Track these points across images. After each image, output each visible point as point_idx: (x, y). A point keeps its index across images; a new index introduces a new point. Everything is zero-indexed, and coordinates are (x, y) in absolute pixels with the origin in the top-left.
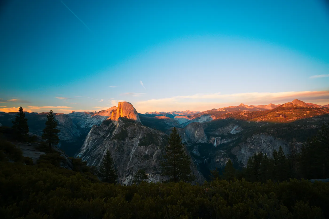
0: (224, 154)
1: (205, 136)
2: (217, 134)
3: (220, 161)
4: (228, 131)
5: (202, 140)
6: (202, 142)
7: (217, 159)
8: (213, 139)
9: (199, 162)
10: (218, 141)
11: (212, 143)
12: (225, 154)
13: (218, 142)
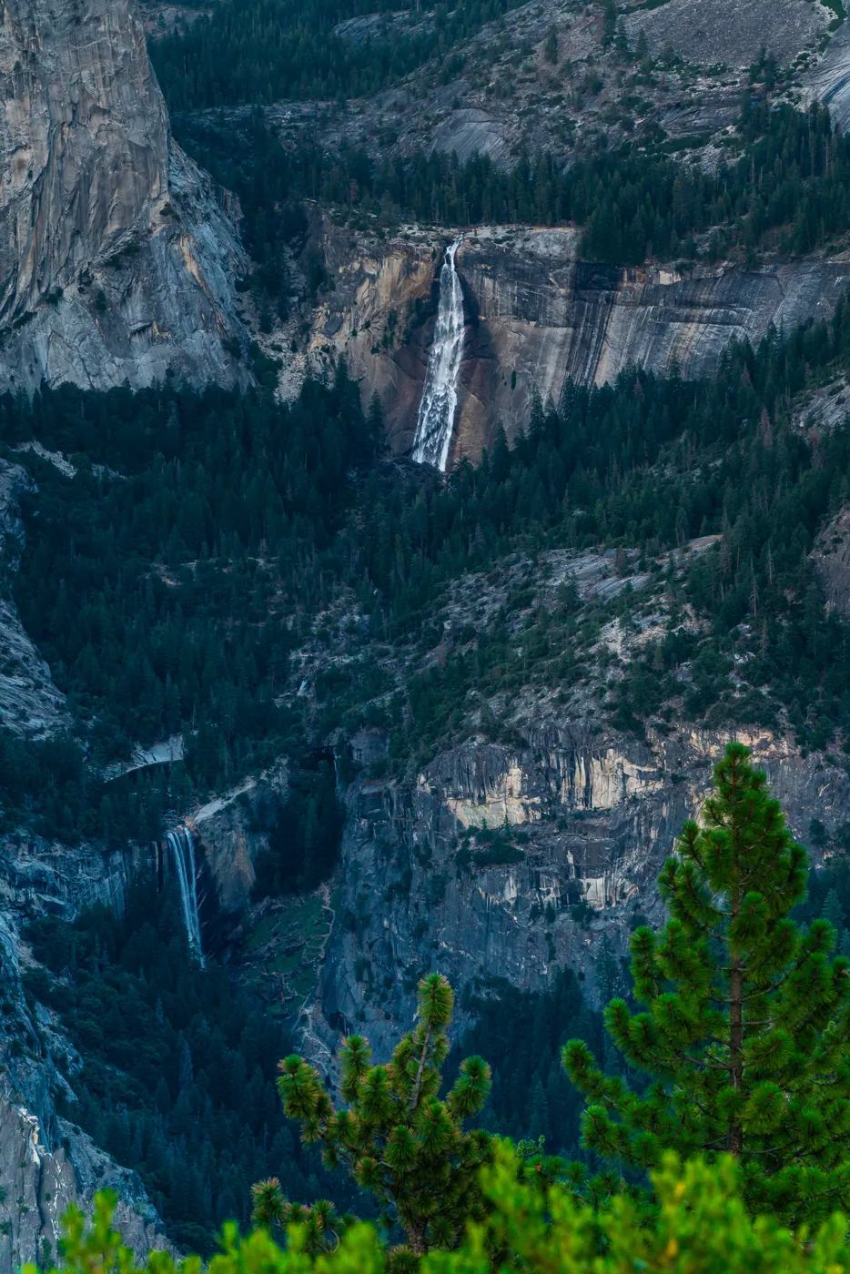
0: (654, 633)
1: (178, 213)
2: (492, 146)
3: (555, 815)
4: (769, 71)
5: (100, 305)
6: (110, 375)
7: (487, 778)
8: (391, 269)
9: (39, 882)
10: (511, 333)
11: (375, 374)
12: (680, 648)
13: (509, 360)
